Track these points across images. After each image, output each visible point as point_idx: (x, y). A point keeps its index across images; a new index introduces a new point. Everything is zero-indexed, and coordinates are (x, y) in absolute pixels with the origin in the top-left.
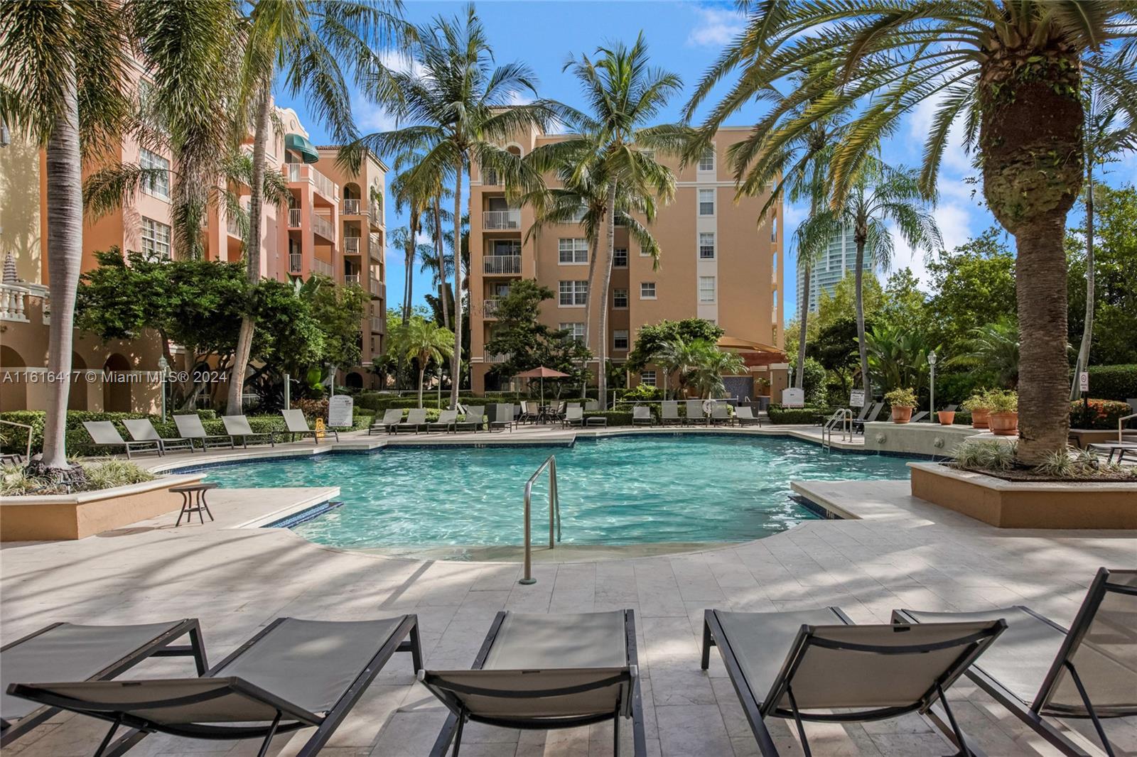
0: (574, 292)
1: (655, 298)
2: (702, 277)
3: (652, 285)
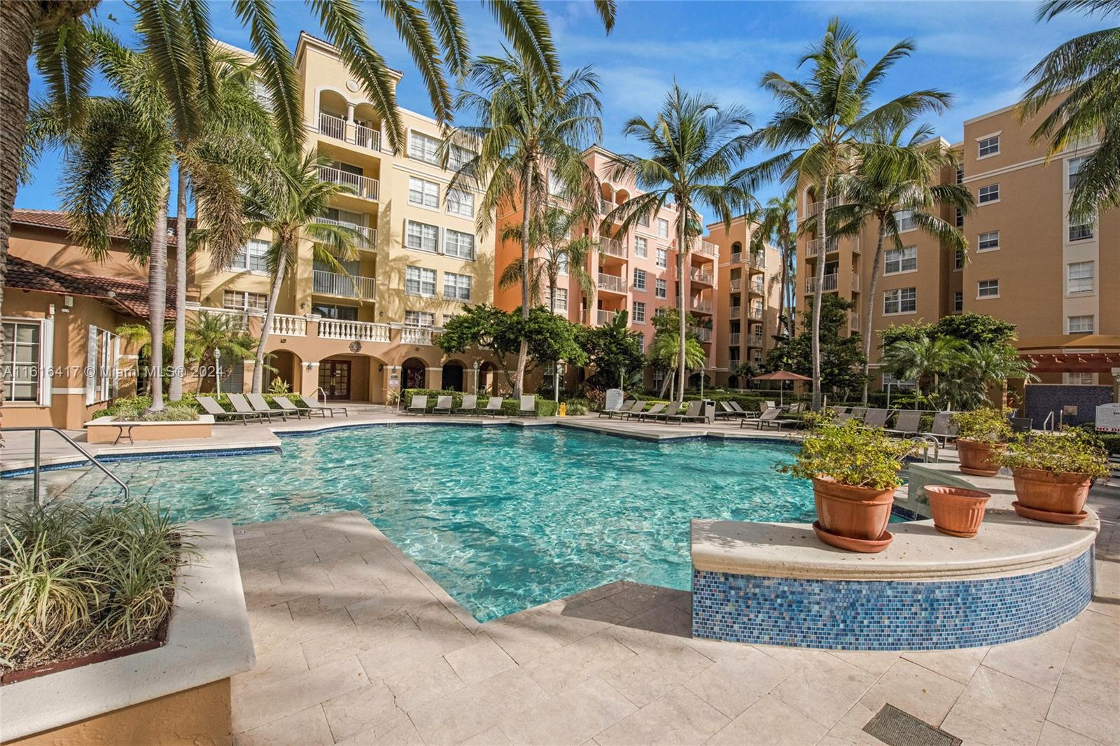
0: (900, 300)
1: (998, 296)
2: (1071, 265)
3: (995, 282)
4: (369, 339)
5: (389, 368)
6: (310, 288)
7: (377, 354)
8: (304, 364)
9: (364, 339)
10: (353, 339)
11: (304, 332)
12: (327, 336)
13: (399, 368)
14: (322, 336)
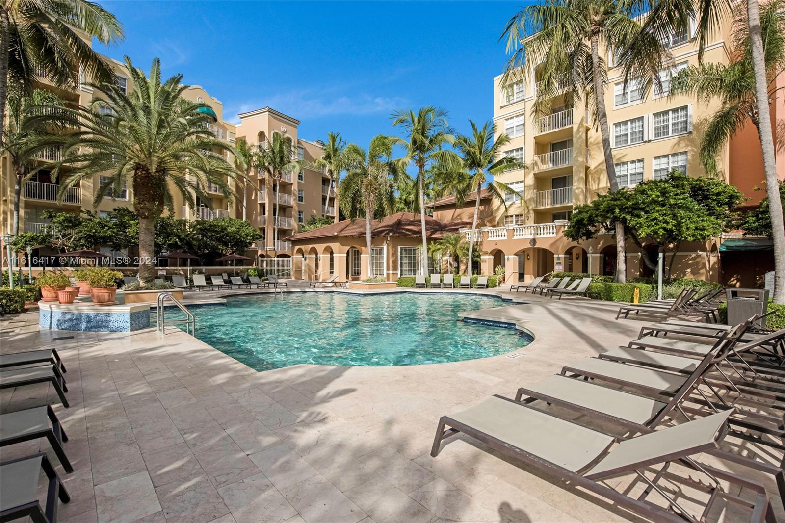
4: (542, 236)
5: (555, 256)
6: (531, 205)
7: (546, 246)
8: (506, 257)
9: (539, 236)
10: (532, 237)
11: (506, 237)
12: (518, 237)
13: (562, 256)
14: (515, 238)
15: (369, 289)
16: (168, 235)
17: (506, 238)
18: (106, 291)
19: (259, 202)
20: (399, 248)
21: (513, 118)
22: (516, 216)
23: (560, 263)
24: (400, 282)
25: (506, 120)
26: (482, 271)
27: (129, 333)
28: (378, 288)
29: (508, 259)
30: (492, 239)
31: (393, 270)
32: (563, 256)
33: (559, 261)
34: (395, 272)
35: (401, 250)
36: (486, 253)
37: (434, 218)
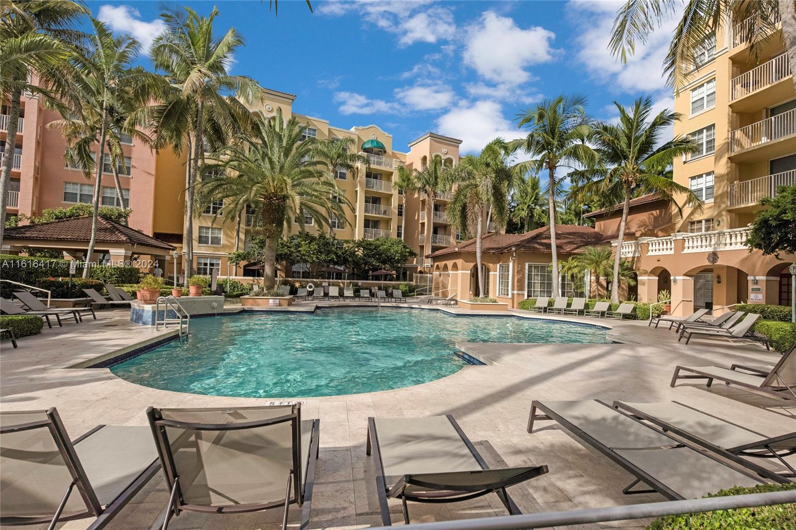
4: (728, 248)
5: (750, 278)
6: (724, 202)
7: (734, 263)
8: (672, 278)
9: (722, 248)
10: (710, 249)
11: (673, 250)
12: (690, 251)
13: (762, 278)
14: (686, 251)
15: (472, 309)
16: (329, 252)
17: (672, 252)
18: (148, 292)
19: (420, 222)
20: (527, 265)
21: (702, 85)
22: (707, 221)
23: (759, 290)
24: (523, 306)
25: (693, 90)
26: (639, 297)
27: (150, 326)
28: (479, 309)
29: (675, 281)
30: (654, 253)
31: (518, 290)
32: (764, 278)
33: (755, 287)
34: (520, 292)
35: (530, 267)
36: (645, 273)
37: (596, 229)
